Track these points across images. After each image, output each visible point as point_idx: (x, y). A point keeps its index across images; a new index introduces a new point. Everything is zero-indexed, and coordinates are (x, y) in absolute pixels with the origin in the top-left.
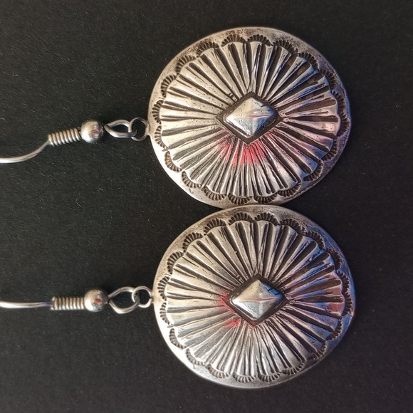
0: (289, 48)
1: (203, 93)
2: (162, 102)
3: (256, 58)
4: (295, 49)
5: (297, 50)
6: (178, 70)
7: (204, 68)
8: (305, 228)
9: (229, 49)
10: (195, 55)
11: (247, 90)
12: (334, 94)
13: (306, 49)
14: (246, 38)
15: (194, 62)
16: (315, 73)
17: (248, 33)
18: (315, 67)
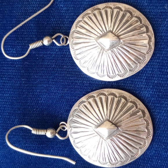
0: (131, 13)
1: (91, 28)
2: (75, 30)
3: (115, 16)
4: (133, 14)
5: (134, 14)
6: (83, 18)
7: (93, 18)
8: (130, 99)
9: (105, 11)
10: (91, 12)
11: (109, 29)
12: (148, 35)
13: (139, 14)
14: (113, 7)
15: (90, 15)
16: (141, 25)
17: (114, 5)
18: (141, 22)
